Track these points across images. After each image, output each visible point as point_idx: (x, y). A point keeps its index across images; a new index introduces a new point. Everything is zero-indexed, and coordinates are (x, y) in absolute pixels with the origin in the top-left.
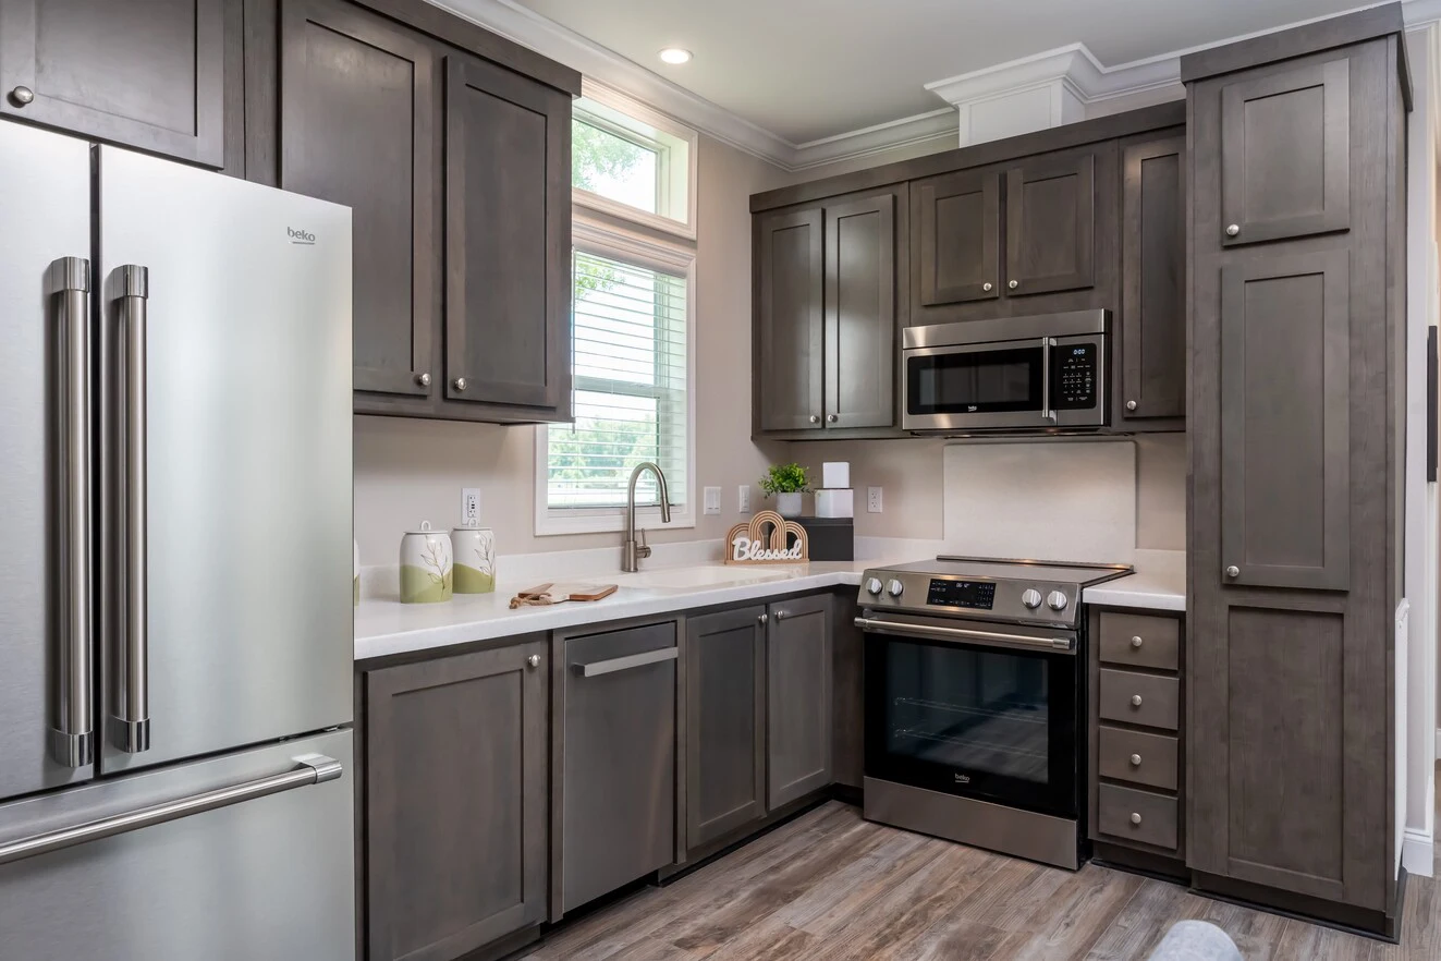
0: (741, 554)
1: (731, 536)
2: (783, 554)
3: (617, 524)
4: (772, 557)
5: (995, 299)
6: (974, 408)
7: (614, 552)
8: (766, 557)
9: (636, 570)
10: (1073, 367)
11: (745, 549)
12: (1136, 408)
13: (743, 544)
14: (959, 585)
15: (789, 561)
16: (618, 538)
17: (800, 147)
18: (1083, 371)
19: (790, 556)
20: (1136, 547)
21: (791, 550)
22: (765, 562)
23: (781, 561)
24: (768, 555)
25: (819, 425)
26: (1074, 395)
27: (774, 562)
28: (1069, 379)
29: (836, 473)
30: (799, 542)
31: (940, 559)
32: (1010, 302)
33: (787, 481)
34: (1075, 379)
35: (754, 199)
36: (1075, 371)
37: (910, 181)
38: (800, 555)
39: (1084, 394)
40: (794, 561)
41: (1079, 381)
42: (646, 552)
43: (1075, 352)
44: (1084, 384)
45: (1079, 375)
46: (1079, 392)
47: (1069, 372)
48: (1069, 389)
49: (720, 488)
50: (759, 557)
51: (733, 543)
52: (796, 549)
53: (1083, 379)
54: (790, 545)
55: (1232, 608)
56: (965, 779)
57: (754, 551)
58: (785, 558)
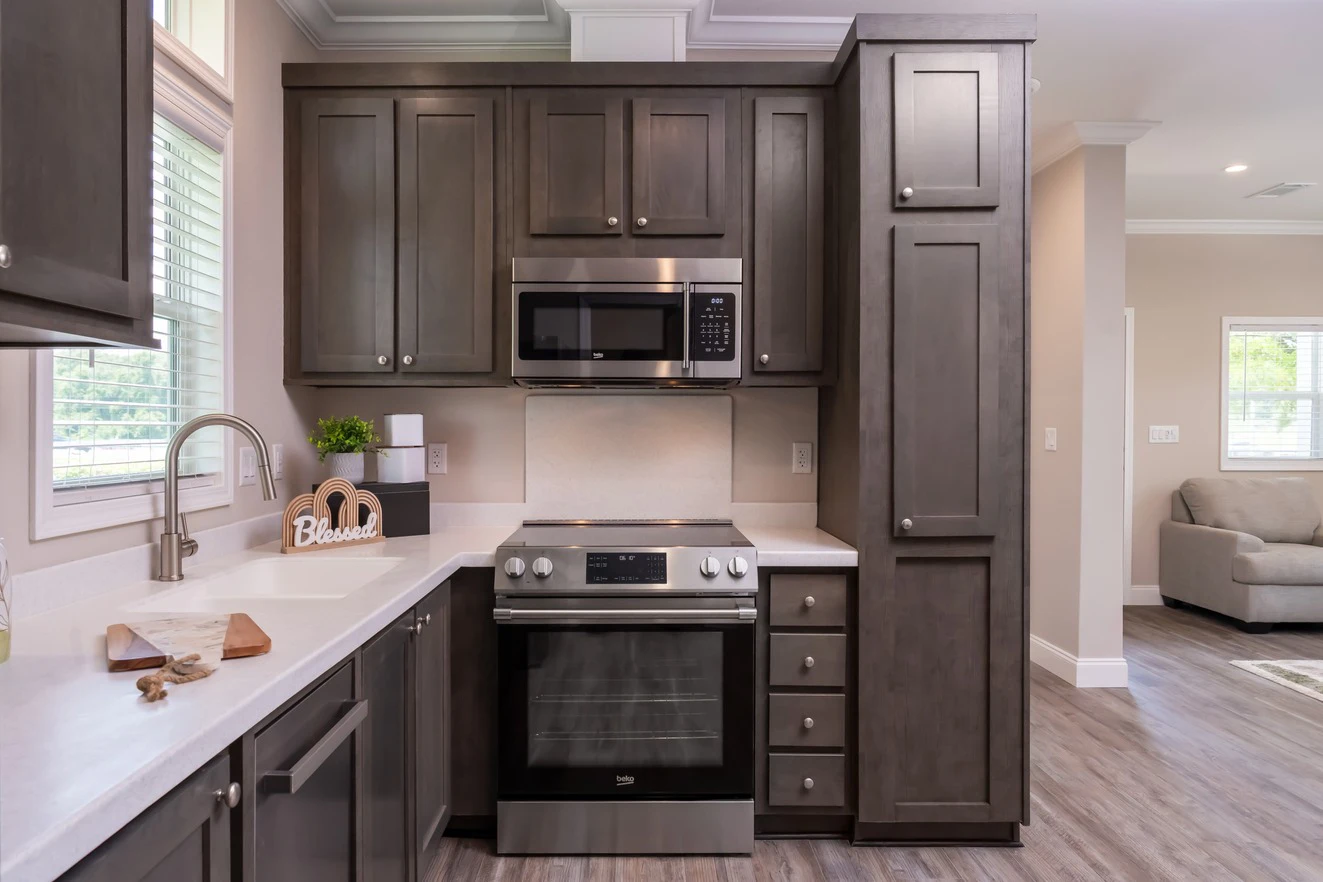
0: (305, 536)
1: (292, 514)
2: (354, 533)
3: (140, 508)
4: (343, 537)
5: (618, 235)
6: (601, 355)
8: (335, 539)
9: (181, 575)
10: (711, 317)
11: (309, 530)
12: (768, 362)
13: (307, 524)
14: (623, 558)
15: (362, 541)
16: (147, 532)
17: (339, 19)
18: (721, 322)
19: (363, 535)
20: (733, 502)
21: (365, 527)
22: (334, 545)
23: (354, 542)
24: (338, 535)
25: (390, 368)
26: (712, 346)
27: (344, 543)
28: (707, 329)
29: (406, 428)
30: (372, 516)
31: (526, 525)
32: (634, 241)
33: (348, 439)
34: (713, 329)
35: (287, 69)
36: (714, 321)
37: (513, 87)
38: (375, 533)
39: (722, 345)
40: (369, 541)
41: (717, 331)
42: (189, 547)
43: (713, 301)
44: (722, 334)
45: (717, 325)
46: (717, 343)
47: (707, 321)
48: (706, 338)
50: (326, 539)
51: (295, 524)
52: (370, 525)
53: (721, 329)
54: (362, 521)
55: (900, 561)
56: (629, 780)
57: (320, 532)
58: (357, 537)
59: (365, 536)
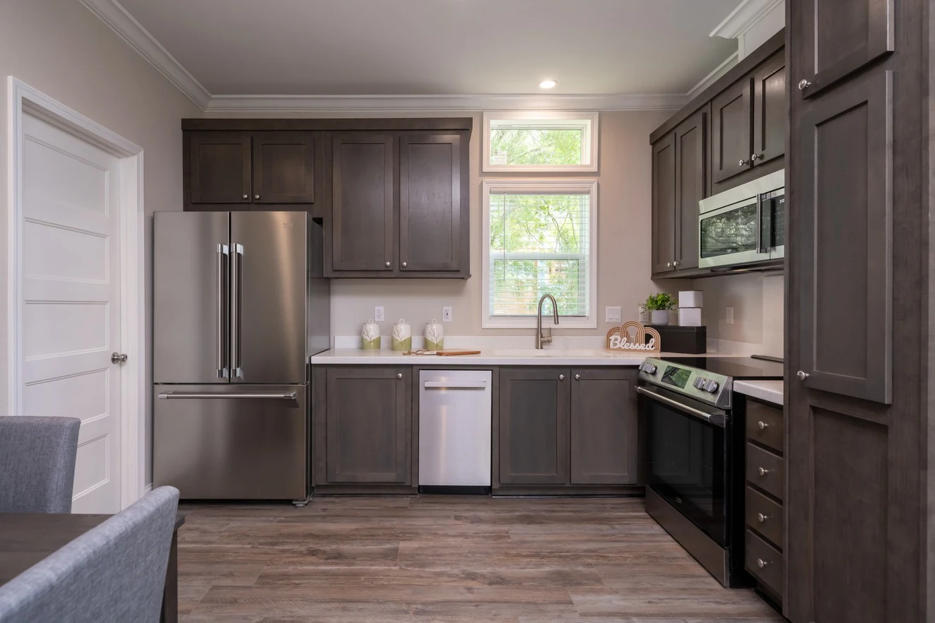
0: (615, 344)
1: (610, 334)
2: (642, 346)
3: (533, 324)
4: (635, 347)
6: (730, 250)
7: (532, 339)
8: (630, 347)
9: (542, 348)
10: (779, 213)
11: (617, 342)
13: (616, 339)
15: (646, 351)
16: (535, 332)
17: (689, 93)
19: (646, 348)
21: (647, 345)
22: (630, 350)
23: (640, 351)
24: (632, 346)
25: (672, 269)
27: (635, 350)
29: (686, 299)
30: (653, 340)
31: (753, 357)
34: (780, 222)
35: (653, 134)
36: (780, 216)
37: (713, 99)
38: (654, 348)
40: (650, 351)
43: (780, 202)
45: (782, 219)
46: (781, 233)
49: (620, 307)
50: (626, 347)
51: (610, 338)
52: (650, 344)
54: (647, 341)
55: (813, 409)
56: (679, 501)
57: (622, 344)
58: (643, 348)
59: (648, 349)
